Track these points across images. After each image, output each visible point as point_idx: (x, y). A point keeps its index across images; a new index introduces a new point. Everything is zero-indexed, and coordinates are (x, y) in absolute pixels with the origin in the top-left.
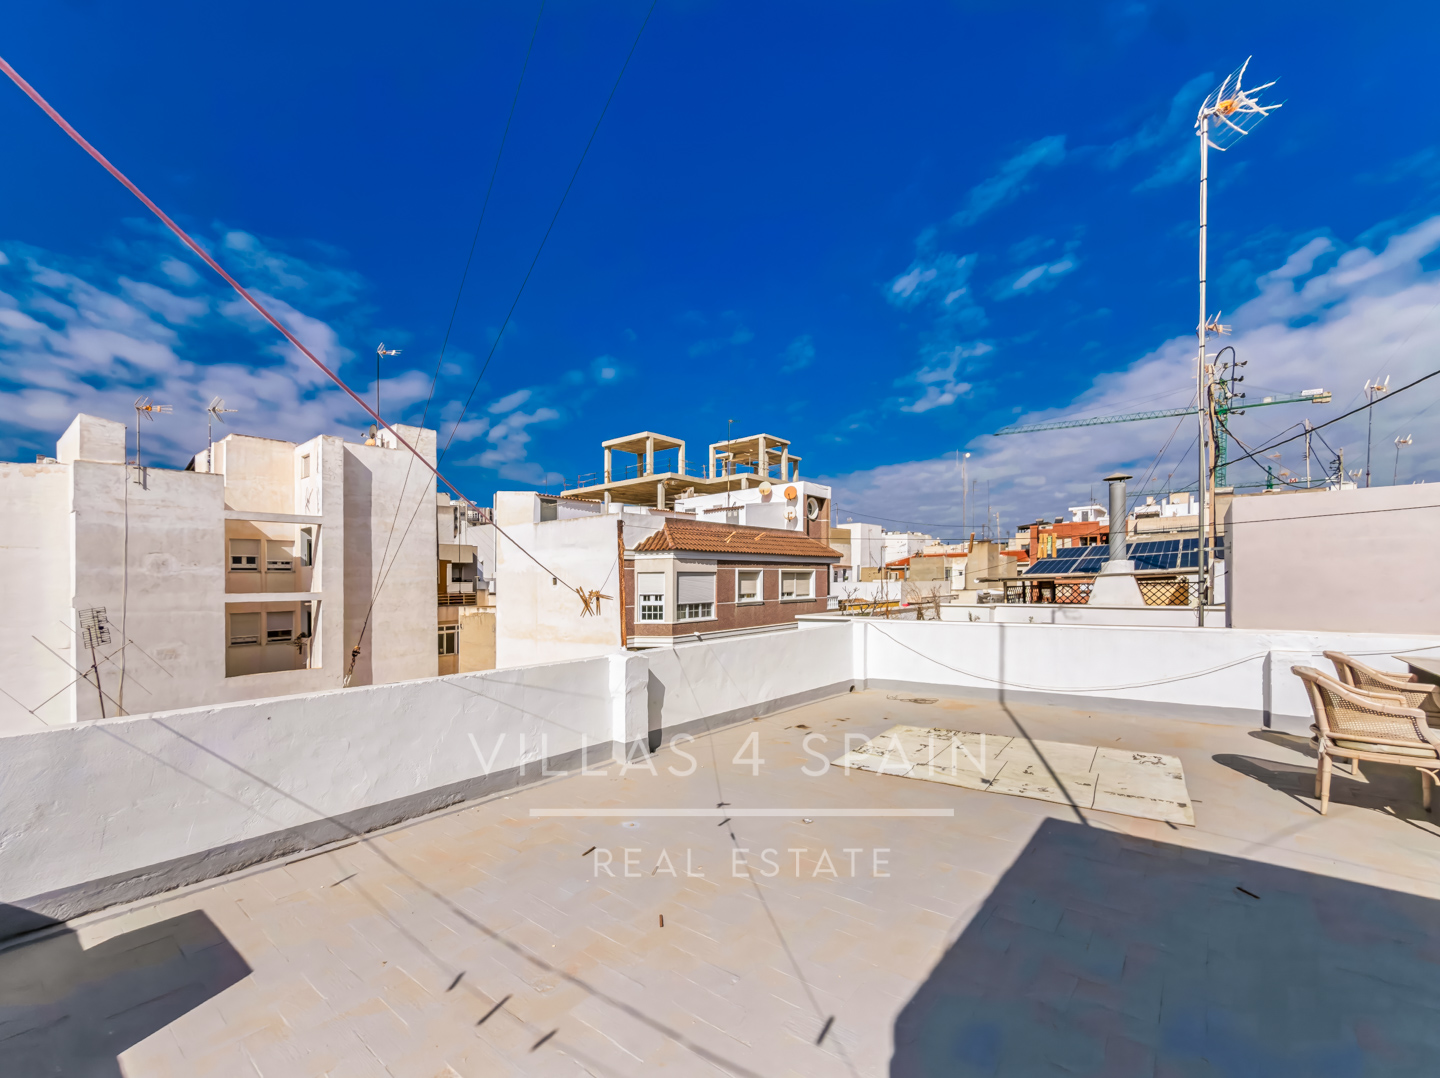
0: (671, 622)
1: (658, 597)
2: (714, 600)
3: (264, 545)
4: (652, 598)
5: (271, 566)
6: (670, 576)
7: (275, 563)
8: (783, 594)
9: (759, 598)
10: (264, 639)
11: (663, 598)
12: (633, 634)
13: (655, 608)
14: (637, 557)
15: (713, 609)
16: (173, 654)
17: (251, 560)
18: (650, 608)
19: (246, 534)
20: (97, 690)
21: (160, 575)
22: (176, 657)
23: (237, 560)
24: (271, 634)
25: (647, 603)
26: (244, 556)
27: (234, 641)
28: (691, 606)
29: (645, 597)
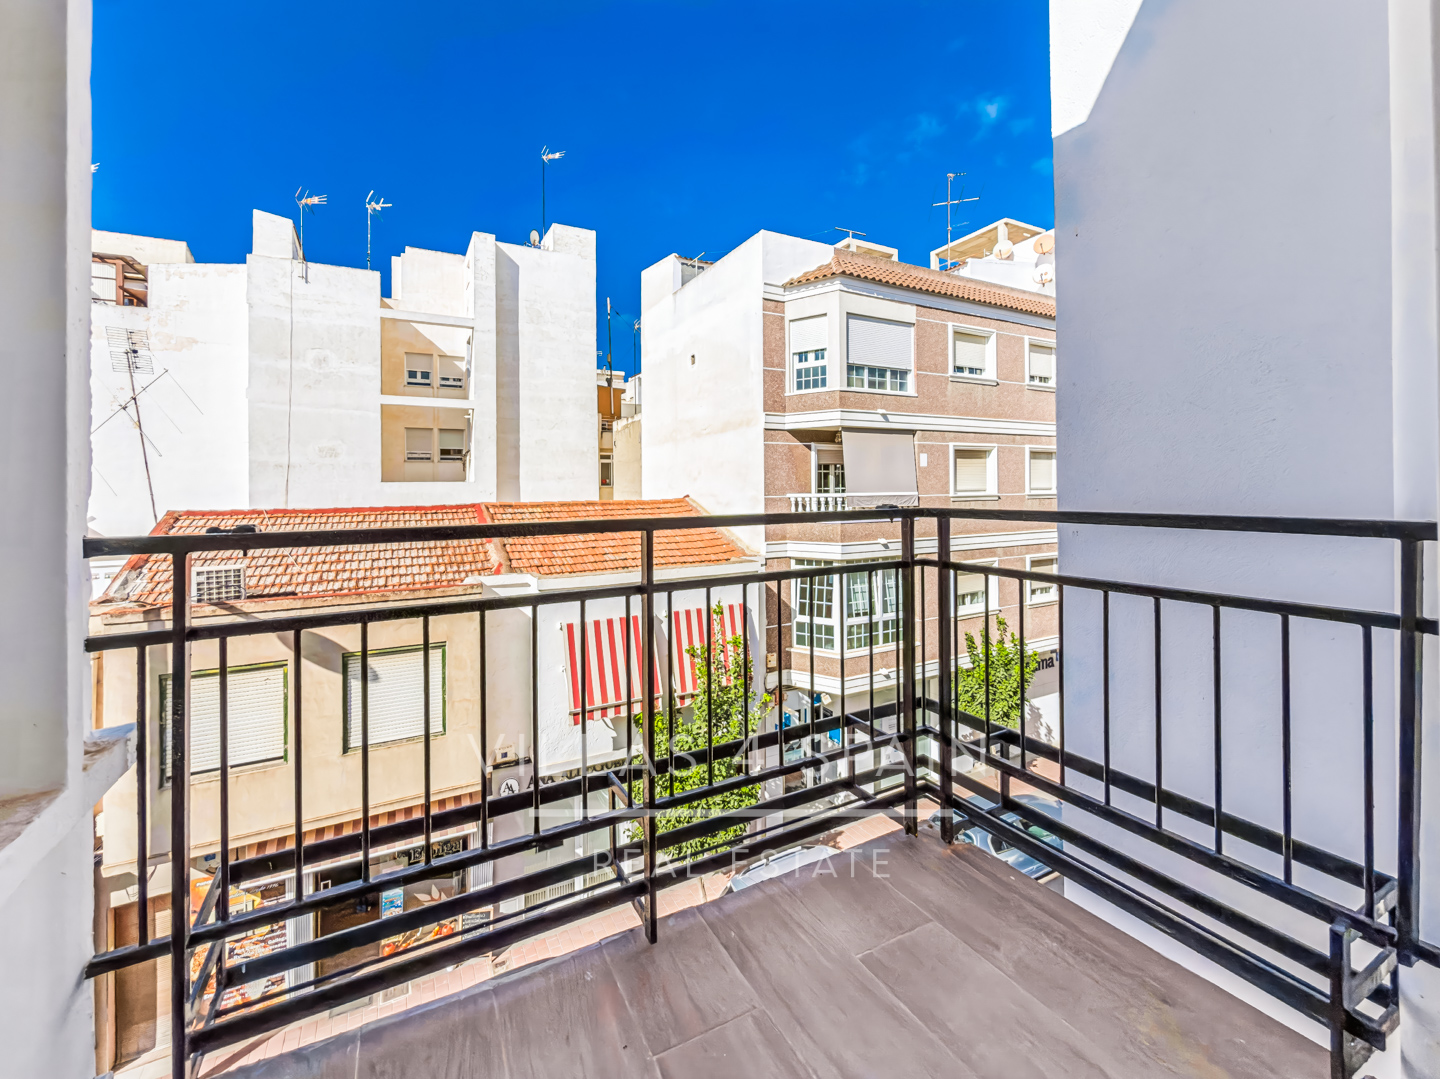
0: (838, 388)
1: (819, 354)
2: (912, 366)
3: (437, 360)
4: (811, 356)
5: (444, 382)
6: (836, 319)
7: (448, 379)
8: (1032, 378)
9: (990, 374)
10: (437, 456)
11: (826, 353)
12: (785, 411)
13: (815, 369)
14: (788, 296)
15: (910, 379)
16: (333, 453)
17: (426, 375)
18: (807, 371)
19: (420, 348)
20: (138, 429)
21: (321, 371)
22: (335, 456)
23: (412, 374)
24: (444, 452)
25: (803, 365)
26: (419, 371)
27: (410, 456)
28: (872, 371)
29: (800, 354)
